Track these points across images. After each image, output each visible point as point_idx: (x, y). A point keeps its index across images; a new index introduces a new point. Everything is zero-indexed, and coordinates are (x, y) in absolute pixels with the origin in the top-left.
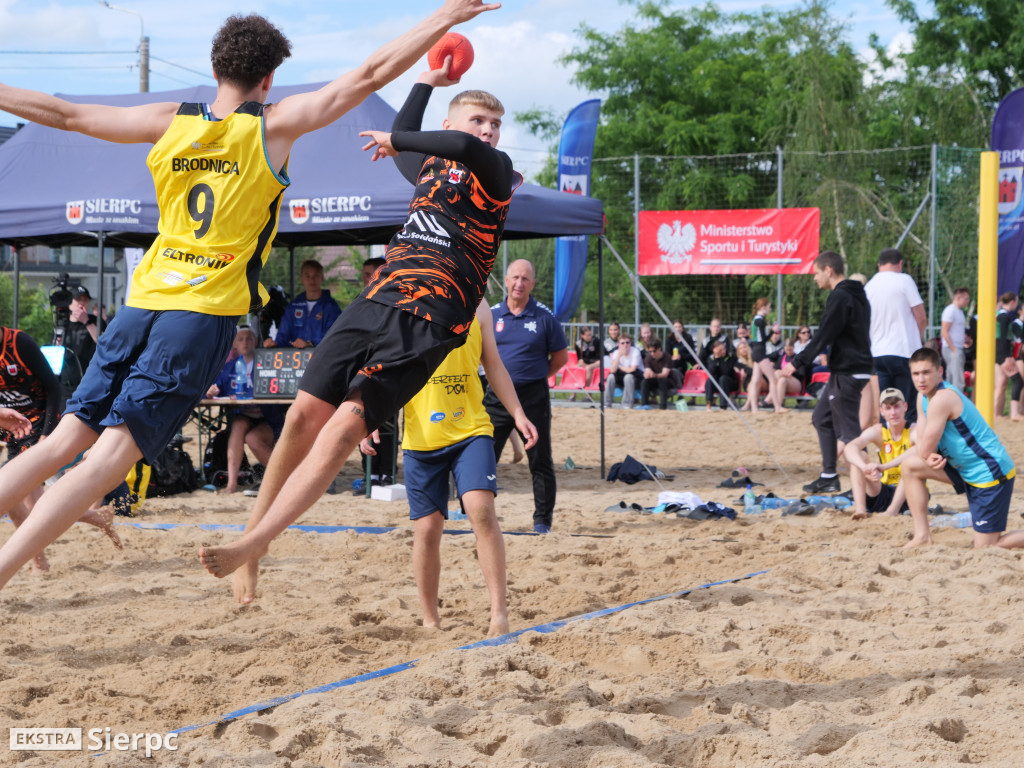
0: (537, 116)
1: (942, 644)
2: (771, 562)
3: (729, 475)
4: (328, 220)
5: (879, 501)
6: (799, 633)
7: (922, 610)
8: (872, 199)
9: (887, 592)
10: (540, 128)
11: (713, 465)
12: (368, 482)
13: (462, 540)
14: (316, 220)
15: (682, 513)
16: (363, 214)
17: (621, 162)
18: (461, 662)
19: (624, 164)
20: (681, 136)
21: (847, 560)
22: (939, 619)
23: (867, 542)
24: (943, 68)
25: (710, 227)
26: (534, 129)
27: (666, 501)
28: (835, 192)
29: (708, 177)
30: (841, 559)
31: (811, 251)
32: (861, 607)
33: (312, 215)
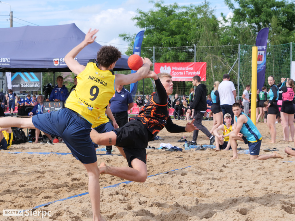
0: (125, 35)
1: (241, 187)
2: (192, 164)
3: (180, 139)
4: (64, 64)
5: (223, 146)
6: (200, 184)
7: (235, 177)
8: (221, 60)
9: (225, 172)
10: (126, 39)
11: (176, 136)
13: (103, 157)
14: (61, 65)
15: (167, 149)
17: (149, 49)
18: (103, 192)
19: (150, 49)
20: (166, 41)
21: (214, 163)
22: (240, 180)
23: (220, 158)
24: (242, 23)
25: (175, 67)
26: (125, 39)
27: (162, 146)
28: (211, 58)
29: (174, 53)
30: (212, 163)
31: (204, 74)
32: (218, 177)
33: (60, 63)
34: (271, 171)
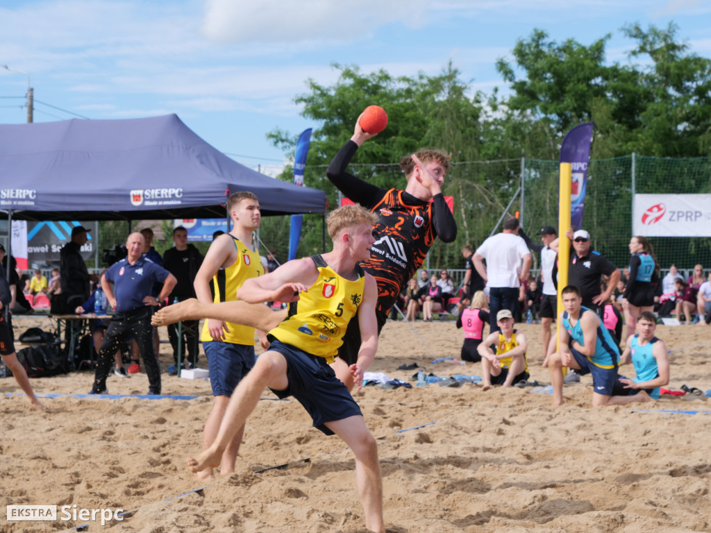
2: (437, 416)
3: (404, 362)
4: (155, 203)
5: (498, 378)
7: (532, 447)
8: (484, 191)
9: (510, 435)
11: (392, 355)
12: (179, 367)
14: (147, 203)
15: (379, 385)
16: (177, 199)
21: (483, 415)
23: (494, 404)
24: (529, 111)
26: (276, 142)
27: (367, 379)
28: (460, 187)
30: (479, 414)
32: (494, 445)
33: (145, 200)
34: (607, 431)
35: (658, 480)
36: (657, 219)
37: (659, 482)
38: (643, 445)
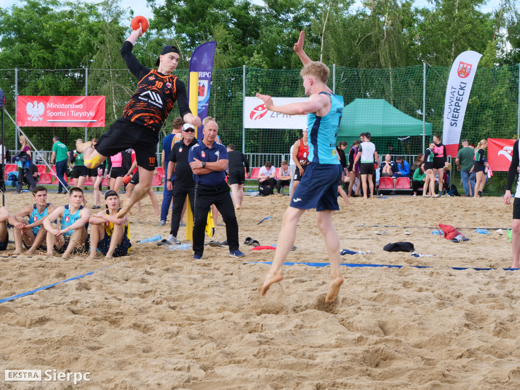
7: (168, 292)
17: (8, 71)
21: (130, 268)
25: (52, 104)
28: (113, 88)
29: (50, 80)
30: (126, 267)
31: (101, 116)
32: (138, 291)
35: (265, 318)
36: (262, 116)
37: (266, 320)
38: (253, 290)
